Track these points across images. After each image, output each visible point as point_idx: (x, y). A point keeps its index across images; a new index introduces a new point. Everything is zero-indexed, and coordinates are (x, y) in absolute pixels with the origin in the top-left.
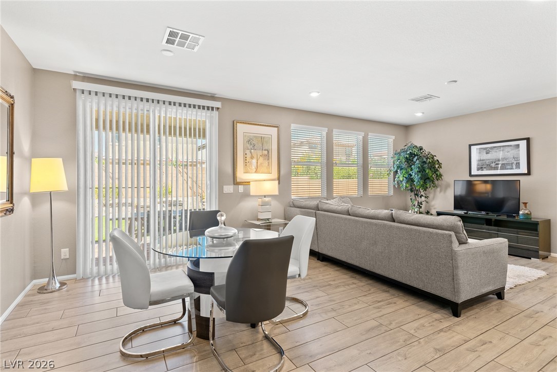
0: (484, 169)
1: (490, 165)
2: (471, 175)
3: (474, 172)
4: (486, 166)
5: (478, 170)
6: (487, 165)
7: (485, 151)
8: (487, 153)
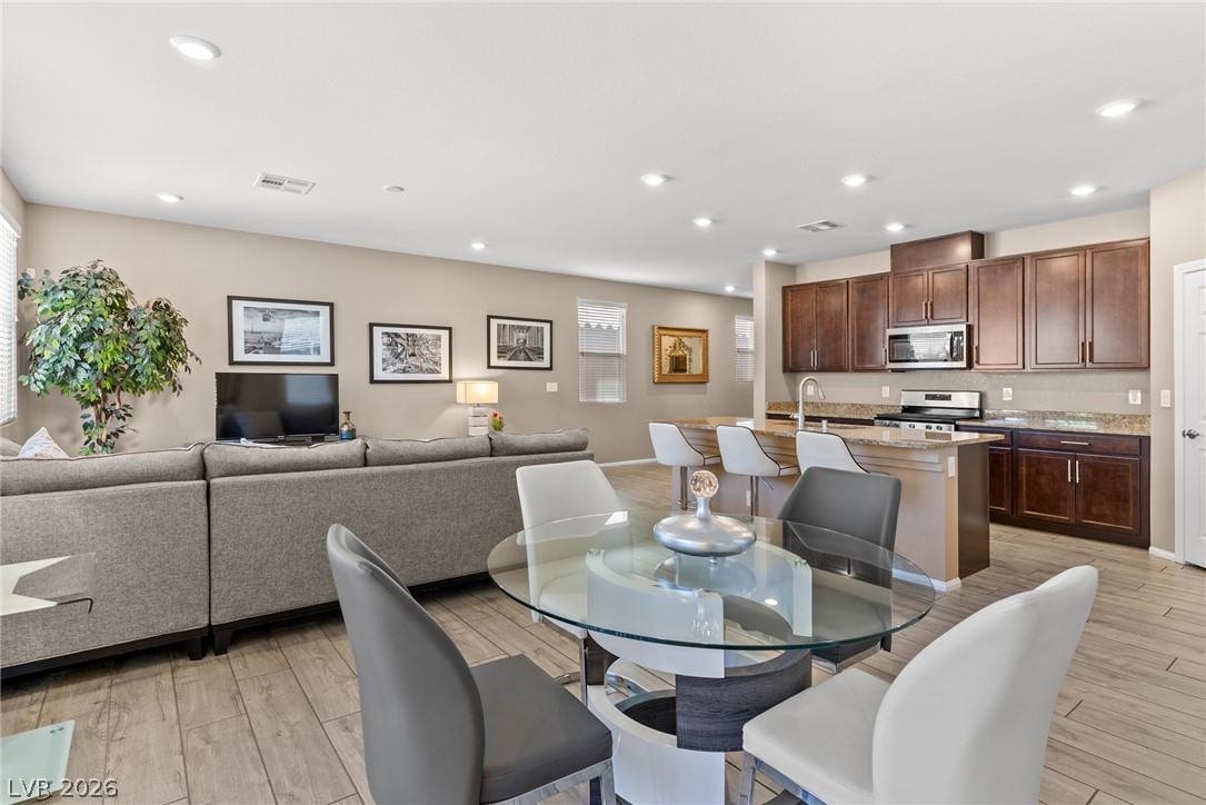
0: (261, 351)
1: (270, 344)
2: (232, 363)
3: (239, 355)
4: (263, 345)
5: (247, 352)
6: (266, 343)
7: (261, 315)
8: (265, 320)
